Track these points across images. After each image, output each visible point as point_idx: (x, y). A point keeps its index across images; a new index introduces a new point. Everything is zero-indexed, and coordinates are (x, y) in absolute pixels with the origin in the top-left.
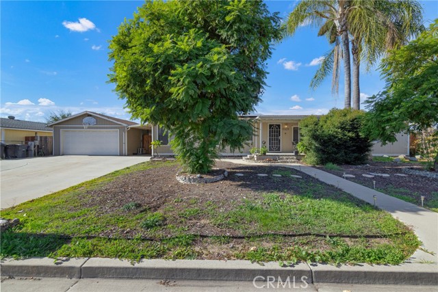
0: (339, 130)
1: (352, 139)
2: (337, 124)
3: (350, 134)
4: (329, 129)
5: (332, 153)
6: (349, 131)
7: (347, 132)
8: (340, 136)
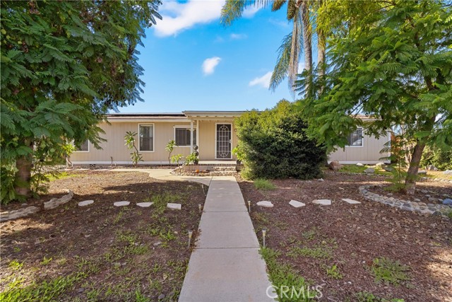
0: (281, 130)
1: (298, 142)
2: (278, 121)
3: (296, 136)
4: (268, 129)
5: (272, 162)
6: (295, 132)
7: (291, 133)
8: (281, 138)
